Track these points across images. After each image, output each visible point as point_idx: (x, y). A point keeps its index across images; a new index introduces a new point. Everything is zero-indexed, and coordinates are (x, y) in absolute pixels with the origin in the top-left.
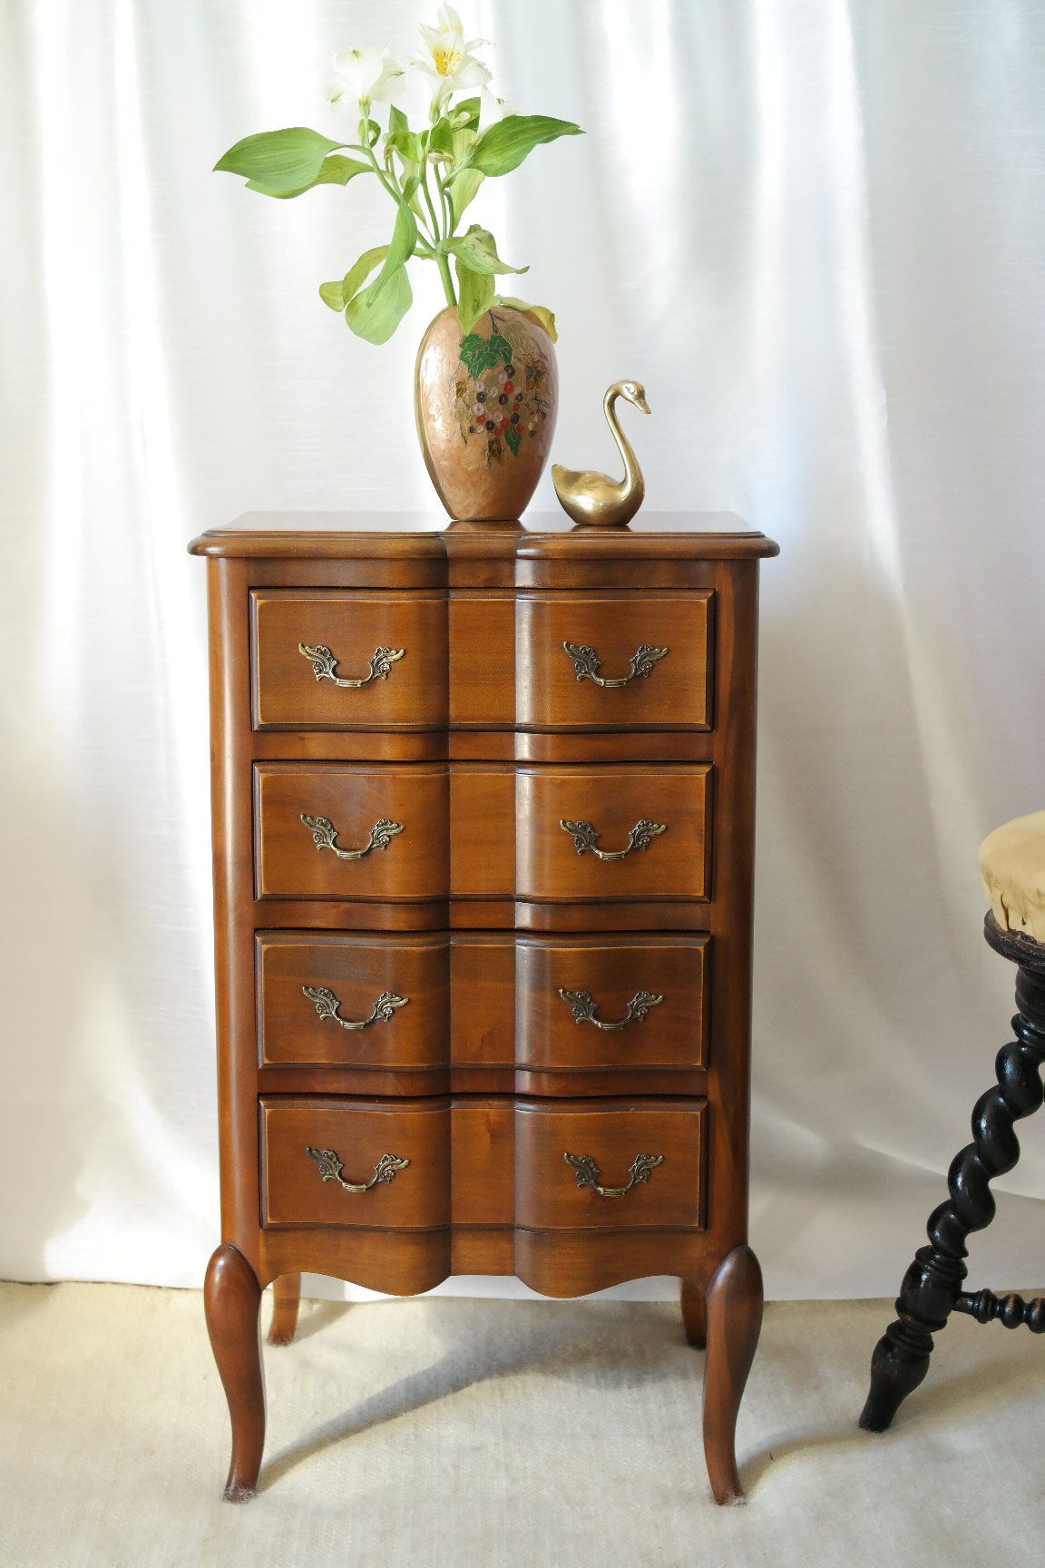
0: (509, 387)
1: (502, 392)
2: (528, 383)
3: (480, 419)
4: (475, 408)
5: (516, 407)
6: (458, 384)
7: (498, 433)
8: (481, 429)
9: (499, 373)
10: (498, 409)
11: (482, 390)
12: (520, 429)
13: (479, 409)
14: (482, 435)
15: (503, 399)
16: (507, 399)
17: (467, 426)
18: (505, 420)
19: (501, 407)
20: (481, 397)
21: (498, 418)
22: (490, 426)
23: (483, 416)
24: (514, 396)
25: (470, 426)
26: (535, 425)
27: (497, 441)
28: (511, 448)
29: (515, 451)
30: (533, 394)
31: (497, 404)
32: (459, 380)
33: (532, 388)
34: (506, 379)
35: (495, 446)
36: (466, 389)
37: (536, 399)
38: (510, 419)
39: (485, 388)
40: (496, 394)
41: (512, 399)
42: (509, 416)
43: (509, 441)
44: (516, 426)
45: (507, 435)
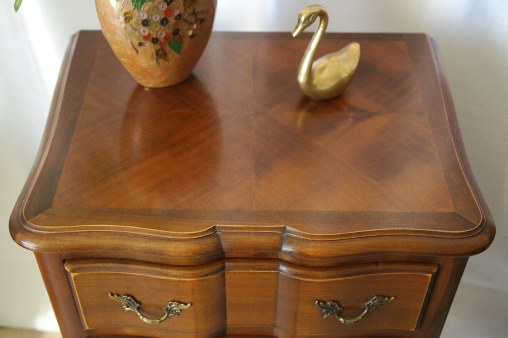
0: (169, 12)
1: (163, 16)
2: (185, 5)
3: (146, 38)
4: (142, 30)
5: (176, 24)
6: (125, 14)
7: (162, 44)
8: (148, 44)
9: (159, 3)
10: (160, 29)
11: (145, 17)
12: (181, 38)
13: (145, 31)
14: (149, 48)
15: (164, 22)
16: (167, 22)
17: (136, 42)
18: (167, 35)
19: (163, 27)
20: (145, 23)
21: (162, 36)
22: (155, 41)
23: (149, 35)
24: (173, 18)
25: (138, 42)
26: (194, 31)
27: (162, 49)
28: (175, 51)
29: (178, 51)
30: (191, 11)
31: (159, 27)
32: (126, 11)
33: (190, 7)
34: (166, 6)
35: (161, 52)
36: (132, 18)
37: (194, 13)
38: (171, 34)
39: (148, 16)
40: (158, 19)
41: (172, 20)
42: (170, 32)
43: (172, 47)
44: (177, 36)
45: (170, 43)
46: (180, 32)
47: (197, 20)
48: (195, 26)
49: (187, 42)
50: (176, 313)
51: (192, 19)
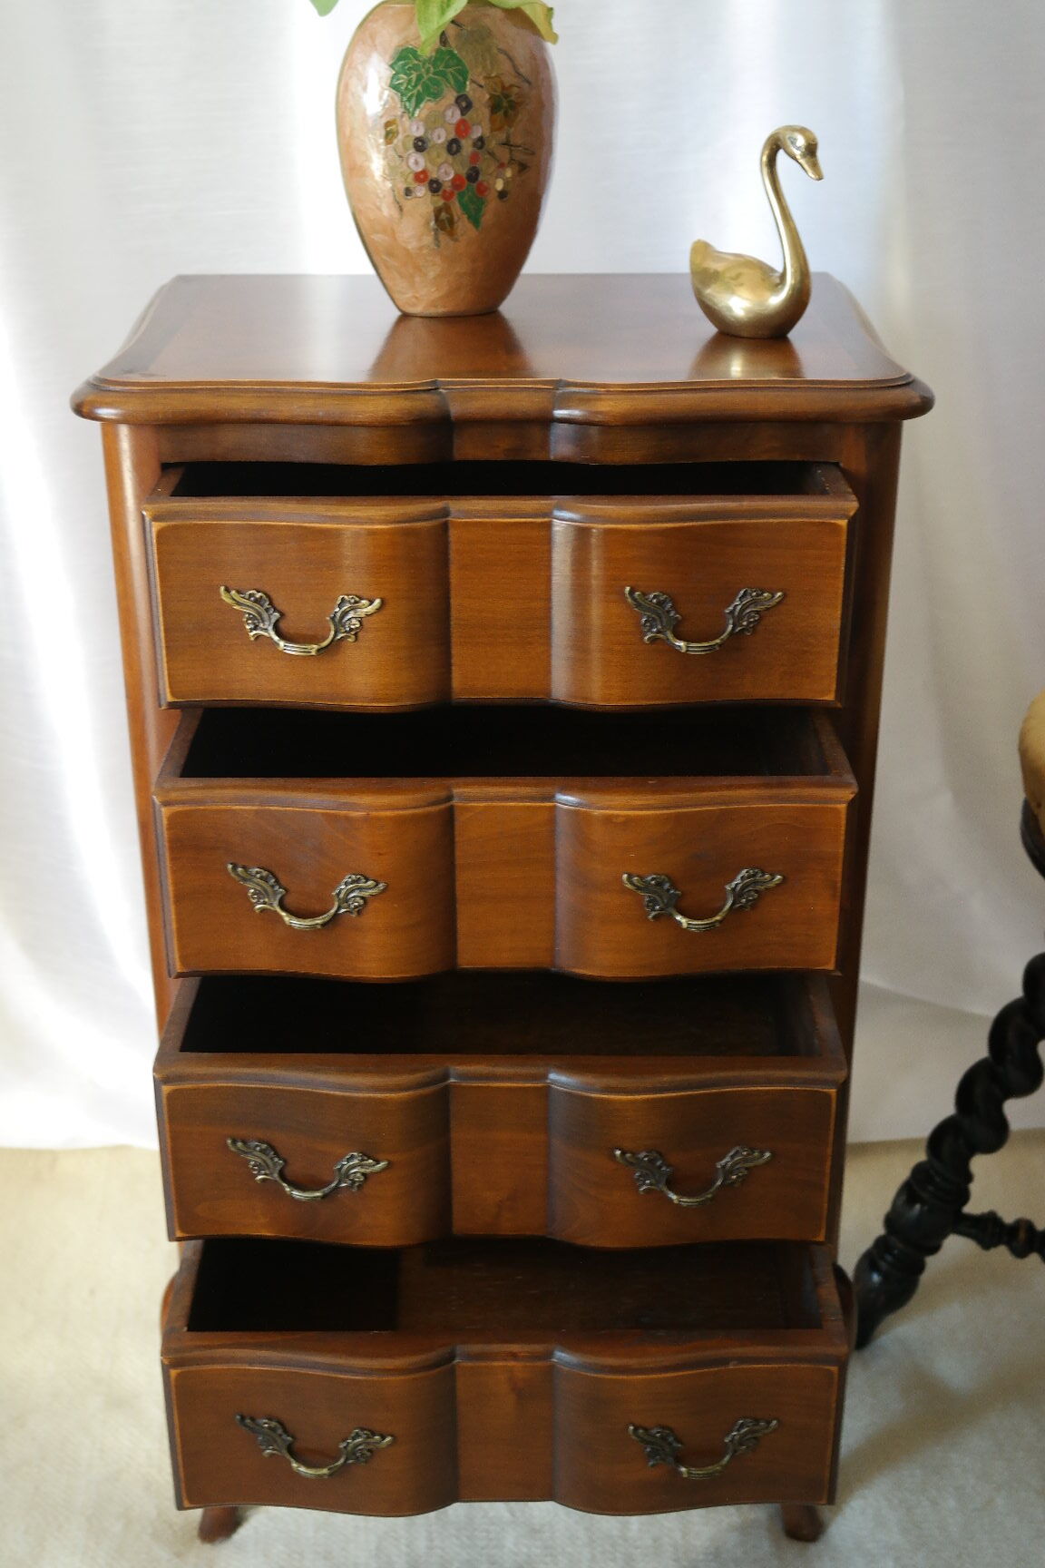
0: (463, 129)
1: (452, 136)
2: (492, 121)
3: (420, 177)
4: (412, 161)
5: (474, 157)
6: (388, 124)
7: (448, 197)
8: (421, 191)
9: (449, 107)
10: (446, 162)
11: (420, 133)
12: (482, 190)
13: (417, 162)
14: (424, 202)
15: (453, 147)
16: (459, 148)
17: (402, 186)
18: (457, 178)
19: (450, 158)
20: (420, 145)
21: (447, 174)
22: (435, 187)
23: (424, 172)
24: (470, 142)
25: (405, 186)
26: (506, 183)
27: (447, 208)
28: (469, 218)
29: (475, 221)
30: (502, 136)
31: (445, 155)
32: (388, 119)
33: (500, 129)
34: (458, 116)
35: (443, 215)
36: (398, 133)
37: (506, 143)
38: (464, 176)
39: (425, 133)
40: (442, 140)
41: (467, 146)
42: (464, 172)
43: (464, 207)
44: (475, 185)
45: (461, 196)
46: (480, 178)
47: (512, 160)
48: (509, 173)
49: (492, 207)
51: (504, 154)
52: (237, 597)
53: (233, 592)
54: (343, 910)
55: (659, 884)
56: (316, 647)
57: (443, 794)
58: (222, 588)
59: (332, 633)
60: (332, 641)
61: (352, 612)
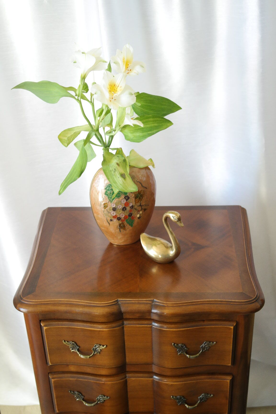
0: (127, 204)
1: (123, 206)
2: (135, 201)
3: (114, 217)
4: (112, 213)
5: (130, 211)
7: (123, 221)
8: (115, 220)
9: (122, 199)
10: (122, 213)
11: (114, 206)
12: (133, 218)
13: (114, 213)
14: (116, 222)
15: (124, 209)
16: (126, 209)
17: (109, 219)
18: (125, 216)
19: (123, 212)
21: (123, 217)
22: (119, 219)
23: (116, 216)
24: (129, 207)
25: (110, 219)
26: (140, 215)
27: (123, 223)
28: (129, 225)
29: (131, 225)
30: (139, 204)
31: (121, 211)
32: (105, 203)
33: (138, 202)
34: (125, 201)
35: (122, 225)
36: (107, 206)
37: (140, 205)
38: (128, 216)
39: (116, 206)
40: (121, 208)
41: (128, 208)
42: (127, 214)
43: (128, 223)
44: (131, 217)
45: (127, 221)
46: (133, 215)
47: (142, 209)
48: (141, 212)
49: (136, 220)
50: (98, 352)
51: (140, 208)
52: (67, 343)
53: (66, 342)
54: (99, 402)
55: (181, 398)
56: (89, 357)
57: (124, 376)
58: (63, 341)
59: (93, 353)
60: (93, 354)
61: (98, 348)
